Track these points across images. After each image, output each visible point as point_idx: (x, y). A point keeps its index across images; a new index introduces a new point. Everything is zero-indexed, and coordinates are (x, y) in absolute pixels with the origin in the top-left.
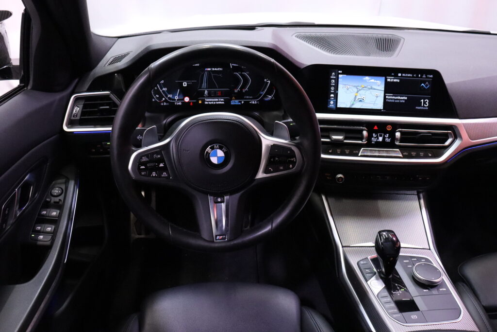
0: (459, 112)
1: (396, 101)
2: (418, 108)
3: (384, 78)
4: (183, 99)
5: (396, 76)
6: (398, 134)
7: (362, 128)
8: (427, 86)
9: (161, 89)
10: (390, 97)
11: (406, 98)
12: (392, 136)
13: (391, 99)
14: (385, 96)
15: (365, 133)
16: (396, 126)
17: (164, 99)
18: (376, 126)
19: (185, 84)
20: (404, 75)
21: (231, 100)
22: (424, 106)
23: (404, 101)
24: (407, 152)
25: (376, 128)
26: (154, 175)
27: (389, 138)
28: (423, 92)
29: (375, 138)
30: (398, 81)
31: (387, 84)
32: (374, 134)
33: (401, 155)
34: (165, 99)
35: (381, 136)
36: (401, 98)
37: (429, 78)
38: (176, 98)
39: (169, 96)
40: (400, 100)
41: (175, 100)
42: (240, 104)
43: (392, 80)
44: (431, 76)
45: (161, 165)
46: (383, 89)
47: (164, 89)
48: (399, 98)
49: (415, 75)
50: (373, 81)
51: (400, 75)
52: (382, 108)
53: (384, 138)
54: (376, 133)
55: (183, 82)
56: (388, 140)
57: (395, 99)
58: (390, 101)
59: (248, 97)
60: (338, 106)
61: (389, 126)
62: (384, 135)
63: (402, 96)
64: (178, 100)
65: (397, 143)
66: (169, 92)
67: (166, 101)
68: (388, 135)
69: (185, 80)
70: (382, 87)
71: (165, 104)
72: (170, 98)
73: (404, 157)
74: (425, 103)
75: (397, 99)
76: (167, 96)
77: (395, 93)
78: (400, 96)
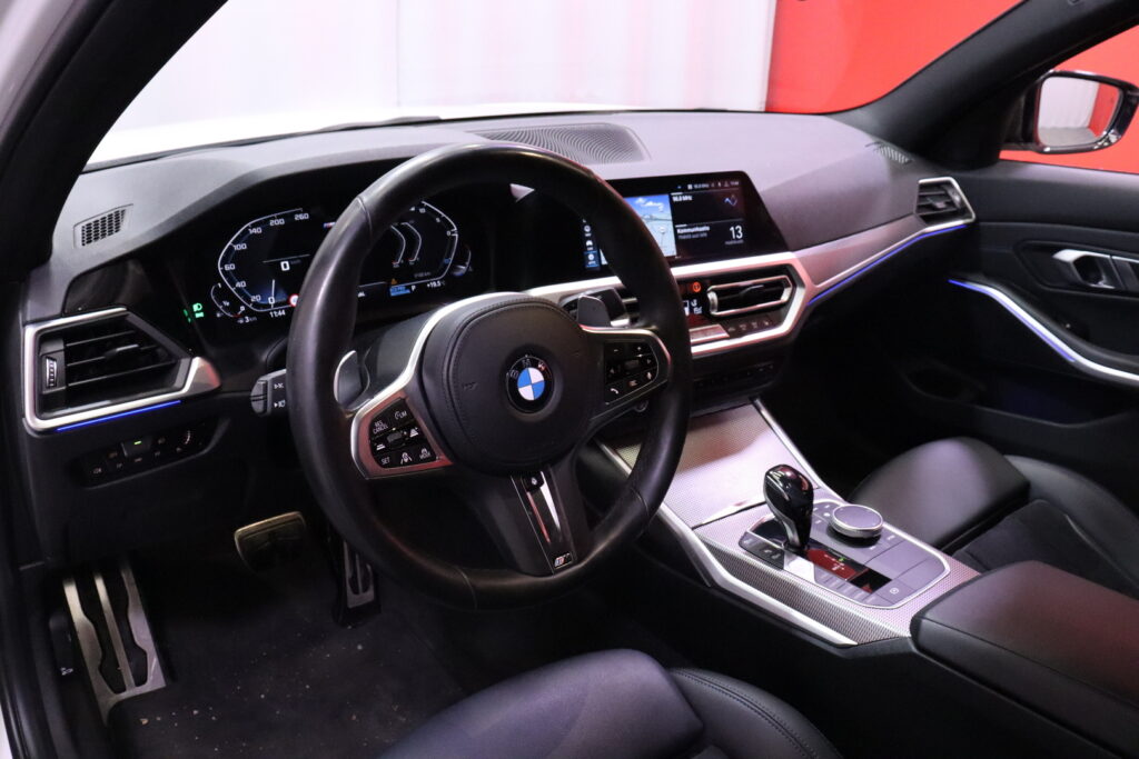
0: (789, 240)
1: (694, 236)
2: (729, 243)
3: (667, 197)
4: (288, 302)
5: (685, 191)
6: (712, 296)
8: (733, 201)
9: (233, 285)
10: (683, 230)
11: (707, 228)
12: (704, 302)
13: (686, 234)
14: (675, 230)
16: (706, 281)
17: (243, 308)
19: (285, 266)
20: (696, 186)
21: (389, 286)
22: (737, 239)
23: (705, 235)
24: (734, 326)
26: (406, 460)
27: (698, 306)
30: (688, 198)
31: (675, 207)
33: (725, 335)
34: (246, 307)
36: (701, 229)
37: (734, 187)
38: (272, 300)
39: (255, 298)
40: (699, 232)
41: (269, 306)
42: (408, 291)
43: (681, 199)
44: (737, 183)
45: (414, 433)
46: (670, 218)
47: (239, 285)
48: (697, 229)
49: (713, 185)
50: (650, 204)
51: (690, 187)
52: (675, 253)
53: (691, 309)
55: (279, 264)
56: (697, 311)
57: (691, 233)
58: (684, 237)
59: (421, 275)
61: (696, 284)
62: (690, 304)
63: (702, 226)
64: (276, 305)
65: (715, 313)
66: (252, 289)
67: (248, 312)
68: (696, 301)
69: (284, 256)
70: (668, 214)
71: (248, 319)
72: (256, 305)
73: (733, 336)
74: (736, 231)
75: (695, 233)
76: (249, 301)
77: (691, 222)
78: (699, 226)
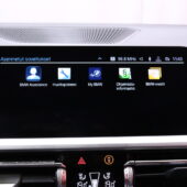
6: (128, 172)
7: (53, 163)
12: (118, 176)
15: (61, 174)
18: (81, 159)
20: (120, 59)
25: (82, 161)
27: (111, 180)
29: (84, 182)
32: (81, 175)
35: (95, 177)
68: (109, 174)
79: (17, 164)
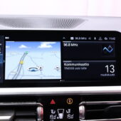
2: (103, 75)
6: (82, 109)
8: (110, 49)
10: (68, 64)
11: (88, 65)
12: (75, 111)
13: (71, 67)
14: (62, 64)
15: (40, 110)
16: (78, 98)
22: (110, 73)
23: (86, 68)
25: (53, 102)
27: (71, 114)
28: (106, 56)
29: (54, 115)
30: (76, 45)
31: (63, 50)
32: (52, 110)
35: (61, 112)
36: (82, 65)
37: (111, 40)
40: (80, 67)
44: (114, 39)
52: (60, 78)
53: (65, 115)
54: (55, 109)
56: (70, 117)
57: (74, 67)
58: (68, 68)
60: (6, 78)
61: (70, 99)
62: (65, 111)
63: (83, 63)
68: (69, 110)
74: (110, 69)
75: (77, 67)
77: (74, 59)
78: (81, 63)
79: (12, 104)
